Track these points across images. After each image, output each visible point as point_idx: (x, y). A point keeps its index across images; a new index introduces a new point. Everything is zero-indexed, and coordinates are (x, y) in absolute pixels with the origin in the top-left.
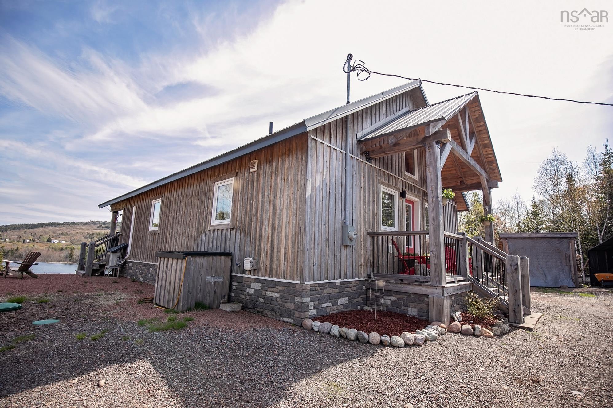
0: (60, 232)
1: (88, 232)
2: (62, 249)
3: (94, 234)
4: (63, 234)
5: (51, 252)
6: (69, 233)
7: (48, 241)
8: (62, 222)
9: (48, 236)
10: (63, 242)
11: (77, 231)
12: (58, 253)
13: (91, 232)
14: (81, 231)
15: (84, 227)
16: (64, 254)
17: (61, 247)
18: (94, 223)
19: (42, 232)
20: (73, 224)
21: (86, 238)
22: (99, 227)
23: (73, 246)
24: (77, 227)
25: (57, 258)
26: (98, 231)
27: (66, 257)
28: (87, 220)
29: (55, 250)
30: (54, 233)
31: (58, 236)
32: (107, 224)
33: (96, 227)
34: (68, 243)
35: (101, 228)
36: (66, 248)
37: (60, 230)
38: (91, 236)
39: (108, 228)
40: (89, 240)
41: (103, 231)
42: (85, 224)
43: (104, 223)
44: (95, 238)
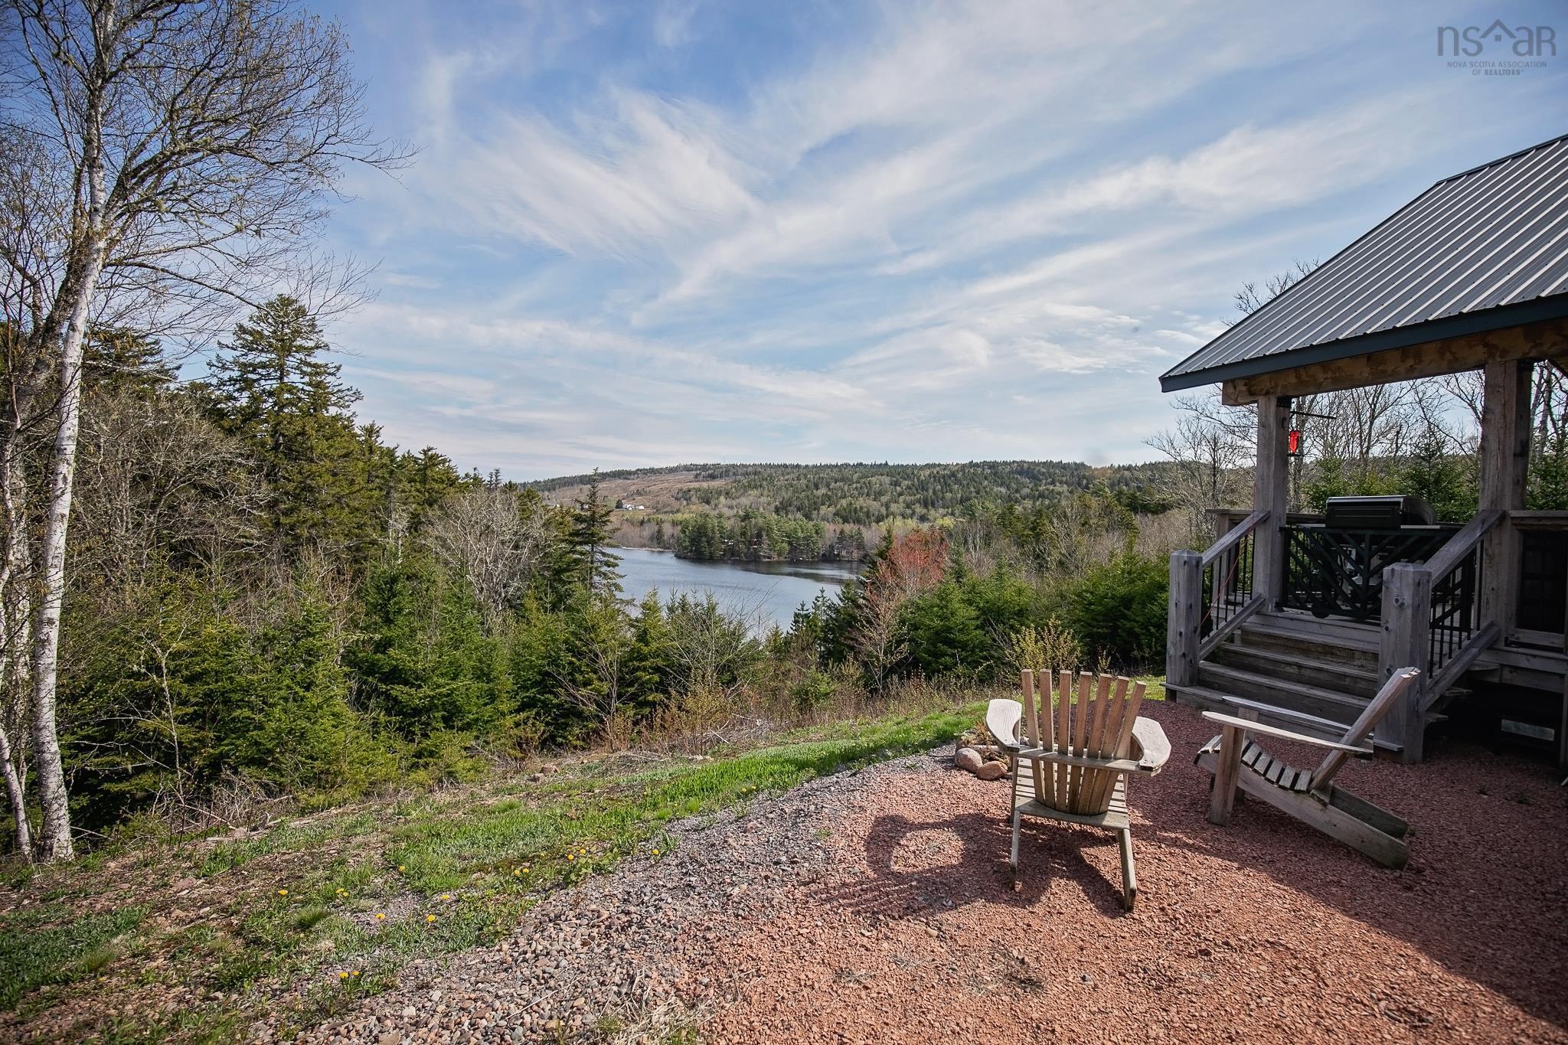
0: (633, 488)
1: (679, 486)
2: (642, 523)
3: (689, 491)
4: (639, 493)
5: (627, 528)
6: (648, 489)
7: (617, 507)
8: (633, 469)
9: (616, 497)
10: (642, 507)
11: (661, 486)
12: (637, 529)
13: (685, 486)
14: (666, 485)
15: (670, 477)
16: (648, 531)
17: (641, 518)
18: (687, 468)
19: (606, 489)
20: (652, 471)
21: (678, 499)
22: (696, 476)
23: (660, 516)
24: (659, 477)
25: (637, 540)
26: (696, 485)
27: (651, 538)
28: (673, 464)
29: (632, 524)
30: (625, 490)
31: (631, 497)
32: (709, 468)
33: (691, 475)
34: (649, 511)
35: (701, 478)
36: (649, 520)
37: (634, 485)
38: (685, 495)
39: (713, 477)
40: (685, 503)
41: (705, 485)
42: (672, 471)
43: (705, 467)
44: (694, 499)
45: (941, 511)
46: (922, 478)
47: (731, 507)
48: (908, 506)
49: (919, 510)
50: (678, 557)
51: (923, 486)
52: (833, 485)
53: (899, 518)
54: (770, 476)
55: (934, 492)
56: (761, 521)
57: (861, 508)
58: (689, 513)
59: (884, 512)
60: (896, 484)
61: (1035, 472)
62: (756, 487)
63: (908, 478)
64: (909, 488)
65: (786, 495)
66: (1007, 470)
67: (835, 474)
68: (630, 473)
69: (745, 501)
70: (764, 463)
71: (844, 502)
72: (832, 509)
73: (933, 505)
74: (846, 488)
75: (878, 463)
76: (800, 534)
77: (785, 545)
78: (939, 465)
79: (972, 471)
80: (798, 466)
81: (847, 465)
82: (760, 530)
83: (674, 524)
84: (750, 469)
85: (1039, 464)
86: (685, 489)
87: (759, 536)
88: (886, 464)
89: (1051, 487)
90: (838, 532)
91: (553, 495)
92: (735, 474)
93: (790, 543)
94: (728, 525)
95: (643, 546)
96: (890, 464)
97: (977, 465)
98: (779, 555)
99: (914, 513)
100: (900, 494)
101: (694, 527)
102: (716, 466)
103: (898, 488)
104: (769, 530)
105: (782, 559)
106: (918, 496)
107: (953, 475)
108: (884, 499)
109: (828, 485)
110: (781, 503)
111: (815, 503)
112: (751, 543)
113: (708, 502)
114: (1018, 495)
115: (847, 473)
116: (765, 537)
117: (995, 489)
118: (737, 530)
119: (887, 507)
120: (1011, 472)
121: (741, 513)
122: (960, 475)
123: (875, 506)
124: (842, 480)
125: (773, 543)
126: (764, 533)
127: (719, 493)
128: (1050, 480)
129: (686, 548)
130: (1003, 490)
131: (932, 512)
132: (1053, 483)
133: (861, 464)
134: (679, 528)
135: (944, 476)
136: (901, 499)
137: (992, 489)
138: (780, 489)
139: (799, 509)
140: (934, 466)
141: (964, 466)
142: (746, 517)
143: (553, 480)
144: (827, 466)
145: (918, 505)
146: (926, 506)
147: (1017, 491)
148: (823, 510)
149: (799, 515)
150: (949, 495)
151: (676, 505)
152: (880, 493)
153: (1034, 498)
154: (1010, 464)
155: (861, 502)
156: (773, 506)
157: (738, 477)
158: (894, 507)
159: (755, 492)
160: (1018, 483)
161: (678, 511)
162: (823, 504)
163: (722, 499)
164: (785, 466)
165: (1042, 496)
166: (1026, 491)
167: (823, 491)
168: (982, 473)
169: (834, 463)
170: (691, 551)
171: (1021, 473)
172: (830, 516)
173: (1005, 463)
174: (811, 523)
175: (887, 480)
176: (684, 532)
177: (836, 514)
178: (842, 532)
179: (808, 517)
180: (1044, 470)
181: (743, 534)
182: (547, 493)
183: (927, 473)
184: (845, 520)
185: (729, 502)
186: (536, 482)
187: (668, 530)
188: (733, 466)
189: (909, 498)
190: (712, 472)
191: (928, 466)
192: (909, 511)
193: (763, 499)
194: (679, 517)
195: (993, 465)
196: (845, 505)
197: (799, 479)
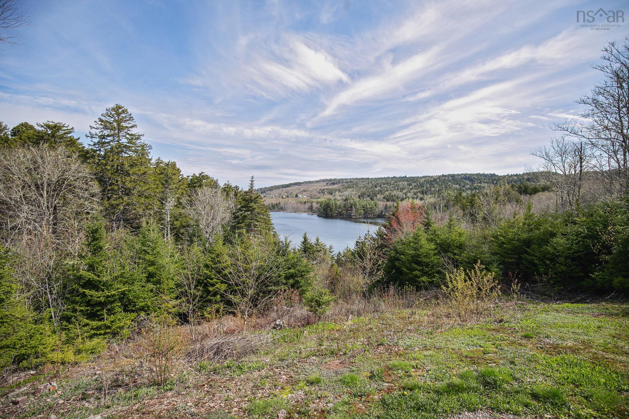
0: (302, 189)
1: (320, 188)
2: (305, 203)
3: (324, 189)
4: (304, 191)
5: (299, 205)
6: (308, 189)
7: (296, 197)
8: (302, 182)
9: (295, 193)
10: (305, 197)
11: (313, 188)
12: (303, 205)
14: (315, 187)
15: (317, 184)
16: (307, 205)
17: (305, 201)
18: (323, 181)
19: (291, 190)
20: (310, 182)
21: (319, 193)
22: (327, 184)
23: (312, 200)
24: (312, 184)
25: (303, 210)
26: (327, 187)
27: (308, 209)
28: (318, 179)
29: (301, 203)
30: (299, 190)
31: (301, 192)
32: (332, 180)
33: (325, 183)
34: (308, 198)
35: (329, 184)
36: (308, 202)
37: (302, 188)
38: (322, 191)
39: (333, 184)
40: (322, 194)
41: (330, 187)
42: (318, 182)
43: (330, 180)
44: (326, 193)
45: (430, 196)
46: (421, 182)
47: (341, 196)
48: (415, 194)
49: (420, 195)
50: (319, 216)
51: (422, 185)
52: (383, 186)
53: (411, 199)
54: (357, 183)
55: (427, 188)
56: (352, 201)
57: (395, 195)
58: (323, 199)
59: (405, 197)
60: (410, 185)
61: (472, 178)
62: (351, 187)
63: (415, 182)
64: (415, 186)
65: (363, 190)
66: (459, 178)
67: (384, 181)
68: (301, 183)
69: (346, 193)
70: (354, 178)
71: (387, 193)
72: (382, 196)
73: (426, 193)
74: (388, 187)
75: (402, 176)
76: (368, 206)
77: (362, 211)
78: (429, 176)
79: (443, 178)
80: (368, 179)
81: (389, 178)
82: (352, 205)
83: (318, 203)
84: (348, 180)
85: (474, 175)
86: (322, 189)
87: (351, 207)
88: (406, 177)
89: (480, 185)
90: (384, 205)
91: (272, 192)
92: (342, 182)
93: (364, 210)
94: (338, 203)
95: (305, 212)
96: (407, 176)
97: (446, 176)
98: (360, 215)
99: (417, 197)
100: (412, 189)
101: (325, 204)
102: (335, 179)
103: (411, 187)
104: (355, 205)
105: (361, 217)
106: (419, 190)
107: (435, 180)
108: (405, 191)
109: (381, 186)
110: (361, 194)
111: (375, 193)
112: (348, 210)
113: (331, 194)
114: (464, 188)
115: (389, 181)
116: (353, 208)
117: (454, 186)
118: (342, 205)
119: (406, 194)
120: (461, 178)
121: (344, 198)
122: (438, 180)
123: (400, 194)
124: (387, 183)
125: (357, 210)
126: (353, 206)
127: (336, 190)
128: (479, 181)
129: (322, 212)
130: (458, 186)
131: (426, 196)
132: (480, 183)
133: (395, 177)
134: (319, 204)
135: (431, 181)
136: (412, 191)
137: (452, 186)
138: (360, 188)
139: (368, 196)
140: (426, 177)
141: (440, 176)
142: (346, 200)
143: (272, 187)
144: (380, 178)
145: (419, 193)
146: (423, 194)
147: (464, 186)
148: (379, 196)
149: (368, 199)
150: (433, 189)
151: (318, 195)
152: (403, 189)
153: (472, 190)
154: (461, 175)
155: (394, 193)
156: (357, 195)
157: (344, 184)
158: (409, 194)
159: (350, 190)
160: (464, 183)
161: (319, 198)
162: (379, 194)
163: (337, 192)
164: (363, 179)
165: (475, 188)
166: (468, 186)
167: (378, 188)
168: (448, 179)
169: (383, 177)
170: (324, 214)
171: (465, 179)
172: (382, 199)
173: (458, 175)
174: (373, 202)
175: (406, 183)
176: (321, 206)
177: (384, 198)
178: (386, 205)
179: (372, 199)
180: (476, 177)
181: (345, 206)
182: (269, 192)
183: (423, 180)
184: (388, 200)
185: (340, 194)
186: (265, 187)
187: (315, 205)
188: (342, 179)
189: (415, 191)
190: (333, 182)
191: (424, 177)
192: (415, 196)
193: (354, 192)
194: (320, 200)
195: (453, 176)
196: (388, 194)
197: (368, 184)
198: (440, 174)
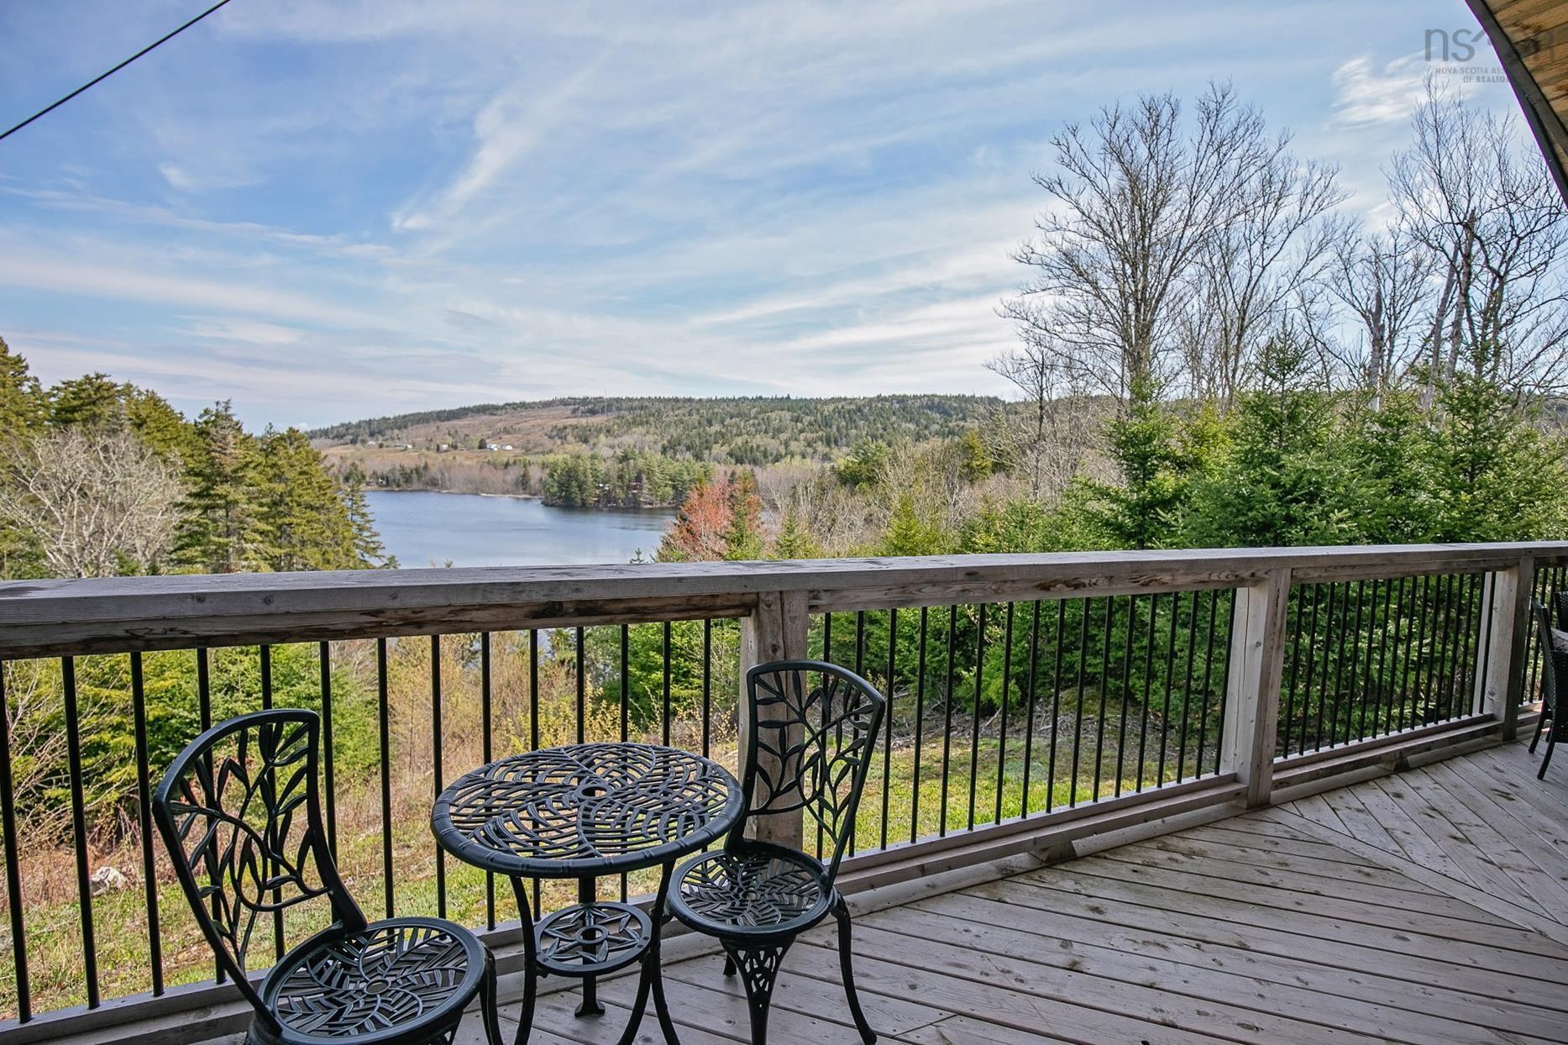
0: (500, 425)
1: (554, 423)
2: (507, 465)
3: (565, 428)
4: (506, 431)
5: (487, 472)
6: (517, 427)
7: (480, 447)
8: (501, 404)
9: (479, 436)
10: (509, 448)
11: (533, 423)
12: (500, 473)
13: (560, 423)
14: (539, 421)
15: (544, 412)
16: (513, 474)
17: (505, 460)
18: (564, 403)
19: (467, 426)
20: (523, 405)
21: (551, 437)
22: (574, 411)
23: (528, 458)
24: (532, 413)
25: (500, 485)
26: (573, 421)
27: (516, 484)
28: (549, 398)
29: (495, 467)
30: (490, 427)
31: (497, 435)
32: (590, 403)
33: (568, 410)
34: (518, 451)
35: (579, 413)
36: (515, 463)
37: (500, 421)
38: (560, 433)
39: (593, 412)
40: (559, 442)
41: (583, 421)
42: (547, 405)
43: (585, 401)
44: (570, 438)
45: (845, 449)
46: (826, 413)
47: (612, 447)
48: (809, 445)
49: (821, 448)
50: (546, 504)
51: (827, 423)
52: (728, 421)
53: (798, 458)
54: (659, 411)
55: (838, 429)
56: (641, 462)
57: (758, 447)
58: (561, 456)
59: (783, 451)
60: (797, 420)
61: (947, 407)
62: (641, 424)
63: (810, 413)
64: (810, 424)
65: (675, 432)
66: (917, 405)
67: (731, 409)
68: (496, 408)
69: (628, 439)
70: (653, 396)
71: (739, 441)
72: (726, 448)
73: (836, 442)
74: (742, 424)
75: (779, 396)
76: (686, 477)
77: (669, 489)
78: (845, 399)
79: (879, 405)
80: (690, 400)
81: (745, 399)
82: (640, 473)
83: (544, 466)
84: (636, 404)
85: (951, 397)
86: (560, 425)
87: (638, 479)
88: (788, 398)
89: (962, 423)
90: (729, 474)
91: (404, 434)
92: (619, 409)
93: (674, 487)
94: (602, 467)
95: (507, 492)
96: (793, 397)
97: (885, 399)
98: (662, 501)
99: (815, 451)
100: (801, 431)
101: (563, 470)
102: (599, 400)
103: (799, 425)
104: (650, 473)
105: (665, 505)
106: (820, 433)
107: (859, 410)
108: (783, 436)
109: (722, 422)
110: (669, 442)
111: (707, 441)
112: (629, 487)
113: (586, 441)
114: (927, 432)
115: (744, 408)
116: (645, 480)
117: (904, 425)
118: (614, 474)
119: (787, 446)
120: (922, 407)
121: (619, 453)
122: (866, 410)
123: (773, 445)
124: (740, 415)
125: (655, 486)
126: (644, 477)
127: (599, 431)
128: (961, 415)
129: (554, 495)
130: (912, 426)
131: (835, 451)
132: (964, 419)
133: (761, 398)
134: (548, 471)
135: (849, 412)
136: (802, 436)
137: (900, 426)
138: (668, 425)
139: (688, 449)
140: (839, 400)
141: (871, 400)
142: (625, 458)
143: (405, 416)
144: (723, 400)
145: (820, 443)
146: (828, 444)
147: (926, 427)
148: (716, 448)
149: (688, 455)
150: (854, 431)
151: (548, 444)
152: (779, 430)
153: (944, 436)
154: (920, 398)
155: (758, 440)
156: (659, 447)
157: (622, 413)
158: (794, 446)
159: (641, 429)
160: (928, 418)
161: (551, 451)
162: (716, 443)
163: (602, 437)
164: (677, 400)
165: (952, 433)
166: (936, 427)
167: (716, 427)
168: (890, 408)
169: (731, 397)
170: (560, 498)
171: (931, 408)
172: (724, 456)
173: (915, 397)
174: (700, 464)
175: (787, 415)
176: (552, 476)
177: (731, 454)
178: (733, 474)
179: (698, 457)
180: (955, 405)
181: (621, 477)
182: (396, 431)
183: (831, 407)
184: (740, 461)
185: (611, 440)
186: (384, 418)
187: (536, 474)
188: (618, 400)
189: (810, 436)
190: (592, 407)
191: (833, 400)
192: (810, 450)
193: (650, 438)
194: (551, 458)
195: (902, 400)
196: (740, 444)
197: (690, 414)
198: (872, 394)
